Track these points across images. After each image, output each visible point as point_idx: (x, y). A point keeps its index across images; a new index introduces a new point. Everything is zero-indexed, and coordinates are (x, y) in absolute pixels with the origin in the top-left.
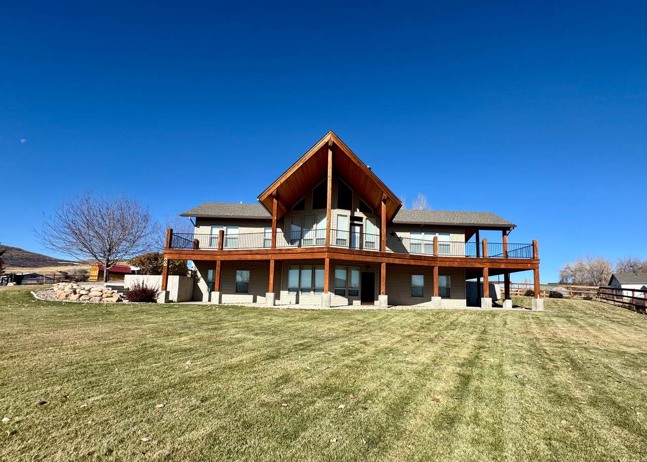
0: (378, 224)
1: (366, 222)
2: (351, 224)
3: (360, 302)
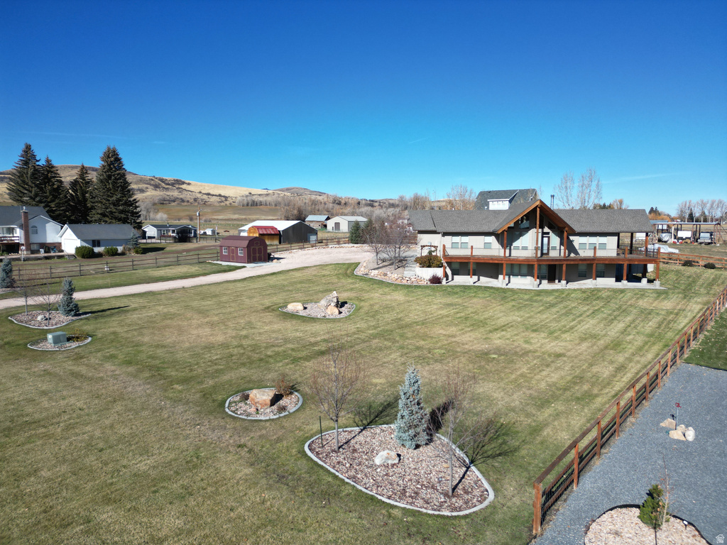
0: (560, 236)
1: (552, 235)
2: (543, 237)
3: (547, 281)
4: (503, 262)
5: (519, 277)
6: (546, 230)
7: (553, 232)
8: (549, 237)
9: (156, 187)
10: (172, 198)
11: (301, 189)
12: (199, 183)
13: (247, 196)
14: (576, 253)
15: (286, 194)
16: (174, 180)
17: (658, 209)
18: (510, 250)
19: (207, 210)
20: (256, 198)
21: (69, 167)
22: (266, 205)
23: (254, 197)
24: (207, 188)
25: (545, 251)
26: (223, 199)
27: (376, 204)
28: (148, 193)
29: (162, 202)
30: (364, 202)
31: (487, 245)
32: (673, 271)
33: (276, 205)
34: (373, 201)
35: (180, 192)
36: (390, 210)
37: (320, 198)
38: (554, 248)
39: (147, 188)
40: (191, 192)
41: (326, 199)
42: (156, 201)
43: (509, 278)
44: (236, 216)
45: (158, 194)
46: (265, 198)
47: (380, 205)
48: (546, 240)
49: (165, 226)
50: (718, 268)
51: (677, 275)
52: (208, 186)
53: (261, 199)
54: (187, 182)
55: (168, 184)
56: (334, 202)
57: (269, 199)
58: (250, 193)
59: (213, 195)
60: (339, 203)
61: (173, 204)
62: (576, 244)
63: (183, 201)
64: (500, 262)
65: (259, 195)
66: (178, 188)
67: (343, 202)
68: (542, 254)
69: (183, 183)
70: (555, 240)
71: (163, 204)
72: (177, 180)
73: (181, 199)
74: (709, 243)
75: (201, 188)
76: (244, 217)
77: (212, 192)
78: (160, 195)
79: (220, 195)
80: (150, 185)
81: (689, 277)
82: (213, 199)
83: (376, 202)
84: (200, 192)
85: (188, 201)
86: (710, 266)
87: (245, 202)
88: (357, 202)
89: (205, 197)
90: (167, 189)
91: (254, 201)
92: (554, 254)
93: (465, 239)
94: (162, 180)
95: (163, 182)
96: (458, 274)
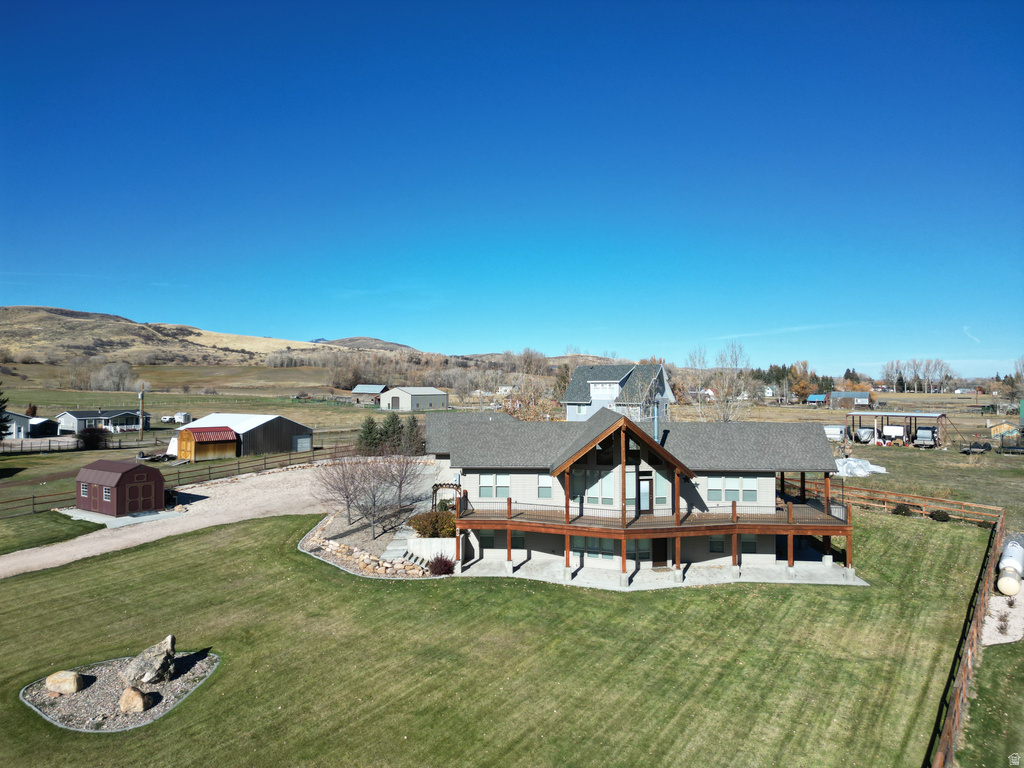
0: (671, 478)
1: (656, 476)
2: (638, 482)
3: (651, 562)
4: (564, 532)
5: (600, 555)
6: (644, 466)
7: (657, 470)
8: (651, 481)
9: (148, 338)
10: (170, 356)
11: (371, 339)
12: (215, 334)
13: (282, 352)
14: (703, 507)
15: (341, 348)
16: (177, 329)
17: (856, 371)
18: (582, 502)
19: (221, 373)
20: (295, 355)
21: (27, 309)
22: (310, 364)
23: (294, 353)
24: (225, 340)
25: (645, 506)
26: (247, 356)
27: (472, 363)
28: (133, 349)
29: (153, 361)
30: (453, 360)
31: (543, 492)
32: (877, 528)
33: (324, 365)
34: (467, 359)
35: (184, 346)
36: (488, 372)
37: (390, 354)
38: (662, 500)
39: (134, 341)
40: (201, 346)
41: (398, 356)
42: (144, 361)
43: (582, 557)
44: (261, 383)
45: (150, 349)
46: (309, 355)
47: (476, 365)
48: (645, 486)
49: (95, 414)
50: (955, 520)
51: (885, 541)
52: (227, 338)
53: (302, 356)
54: (196, 331)
55: (168, 335)
56: (410, 360)
57: (315, 356)
58: (289, 348)
59: (233, 351)
60: (418, 362)
61: (170, 364)
62: (702, 492)
63: (185, 359)
64: (559, 532)
65: (302, 350)
66: (181, 341)
67: (424, 360)
68: (639, 512)
69: (190, 333)
70: (663, 486)
71: (154, 364)
72: (181, 329)
73: (184, 356)
74: (931, 447)
75: (217, 340)
76: (272, 384)
77: (231, 347)
78: (151, 352)
79: (243, 351)
80: (140, 335)
81: (906, 547)
82: (232, 357)
83: (471, 360)
84: (214, 347)
85: (193, 360)
86: (940, 517)
87: (278, 361)
88: (443, 360)
89: (221, 353)
90: (165, 342)
91: (291, 360)
92: (663, 511)
93: (504, 480)
94: (158, 329)
95: (159, 332)
96: (491, 546)
